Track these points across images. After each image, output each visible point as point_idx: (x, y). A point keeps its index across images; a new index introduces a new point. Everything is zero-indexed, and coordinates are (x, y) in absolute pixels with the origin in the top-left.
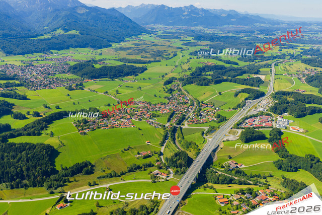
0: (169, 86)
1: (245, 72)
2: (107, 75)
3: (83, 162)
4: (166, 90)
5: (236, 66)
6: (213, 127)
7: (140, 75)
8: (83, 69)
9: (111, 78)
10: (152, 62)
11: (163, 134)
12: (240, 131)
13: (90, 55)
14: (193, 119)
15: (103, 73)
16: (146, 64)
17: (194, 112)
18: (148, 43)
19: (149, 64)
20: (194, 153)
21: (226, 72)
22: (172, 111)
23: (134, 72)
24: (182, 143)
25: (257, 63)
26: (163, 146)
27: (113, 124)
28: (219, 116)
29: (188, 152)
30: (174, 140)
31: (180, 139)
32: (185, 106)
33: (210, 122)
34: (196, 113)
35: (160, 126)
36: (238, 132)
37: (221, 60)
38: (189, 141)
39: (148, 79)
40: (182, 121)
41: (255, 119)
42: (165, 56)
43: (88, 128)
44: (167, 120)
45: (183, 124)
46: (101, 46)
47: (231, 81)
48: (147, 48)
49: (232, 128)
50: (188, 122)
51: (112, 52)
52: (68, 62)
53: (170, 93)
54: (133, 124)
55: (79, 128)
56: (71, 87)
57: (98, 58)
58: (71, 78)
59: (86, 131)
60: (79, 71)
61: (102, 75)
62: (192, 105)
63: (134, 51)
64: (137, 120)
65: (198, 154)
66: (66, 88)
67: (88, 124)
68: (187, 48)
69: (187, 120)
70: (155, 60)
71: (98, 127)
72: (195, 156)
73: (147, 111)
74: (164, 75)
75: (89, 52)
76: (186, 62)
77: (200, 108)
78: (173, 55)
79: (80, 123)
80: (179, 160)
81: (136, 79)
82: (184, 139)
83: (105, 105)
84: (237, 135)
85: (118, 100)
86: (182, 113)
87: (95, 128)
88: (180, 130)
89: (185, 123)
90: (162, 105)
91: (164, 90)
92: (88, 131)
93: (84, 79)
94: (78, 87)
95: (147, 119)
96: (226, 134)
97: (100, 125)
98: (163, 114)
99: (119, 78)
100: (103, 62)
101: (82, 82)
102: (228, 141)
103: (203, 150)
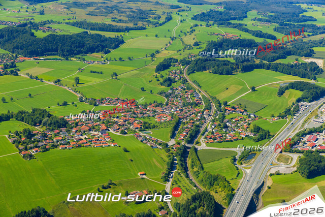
0: (165, 73)
1: (289, 53)
2: (56, 50)
3: (33, 210)
4: (161, 80)
6: (250, 150)
7: (112, 51)
8: (14, 38)
9: (64, 56)
10: (132, 29)
11: (167, 159)
12: (295, 157)
13: (23, 12)
14: (213, 133)
15: (50, 46)
16: (122, 33)
17: (213, 121)
19: (127, 34)
20: (223, 194)
22: (177, 118)
23: (103, 47)
24: (201, 176)
25: (308, 38)
26: (168, 181)
27: (78, 140)
28: (257, 130)
29: (212, 193)
30: (186, 170)
31: (195, 169)
32: (197, 109)
33: (243, 139)
34: (217, 123)
35: (160, 144)
36: (292, 159)
37: (247, 31)
38: (214, 173)
39: (127, 59)
40: (196, 136)
41: (318, 137)
42: (152, 20)
43: (36, 147)
44: (170, 135)
45: (198, 143)
47: (268, 68)
48: (120, 5)
49: (281, 152)
50: (206, 138)
51: (61, 9)
53: (169, 85)
54: (113, 141)
55: (21, 147)
57: (38, 19)
59: (33, 152)
60: (7, 41)
61: (49, 51)
62: (209, 108)
63: (98, 8)
64: (118, 134)
65: (231, 197)
67: (34, 139)
68: (187, 7)
69: (203, 135)
70: (136, 26)
71: (53, 146)
72: (226, 201)
73: (134, 118)
74: (154, 54)
75: (22, 8)
76: (188, 32)
77: (223, 114)
78: (166, 18)
79: (20, 138)
80: (199, 207)
81: (107, 59)
82: (203, 169)
83: (58, 104)
84: (293, 164)
85: (79, 95)
86: (193, 123)
87: (47, 147)
88: (194, 153)
89: (201, 141)
90: (156, 106)
91: (158, 80)
92: (36, 151)
93: (17, 57)
94: (9, 70)
95: (135, 131)
96: (274, 162)
97: (55, 141)
98: (161, 123)
99: (77, 56)
100: (49, 27)
101: (15, 61)
102: (278, 174)
103: (238, 190)
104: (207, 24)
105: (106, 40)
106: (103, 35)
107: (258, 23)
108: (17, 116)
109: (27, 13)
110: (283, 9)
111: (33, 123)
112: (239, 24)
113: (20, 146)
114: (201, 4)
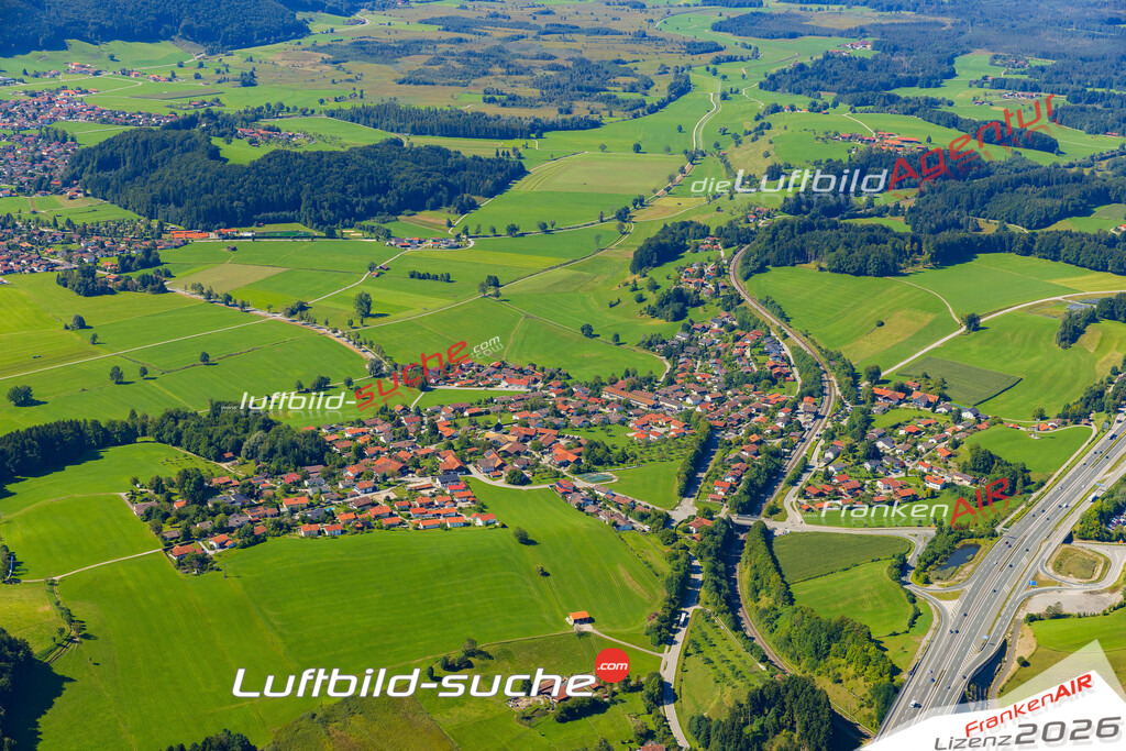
0: (666, 276)
1: (1102, 197)
2: (295, 204)
3: (208, 741)
4: (652, 299)
5: (1044, 159)
6: (959, 533)
7: (485, 203)
8: (154, 166)
9: (319, 222)
10: (553, 127)
11: (666, 568)
12: (1120, 557)
13: (185, 82)
14: (828, 476)
15: (273, 192)
16: (518, 143)
17: (830, 436)
18: (516, 15)
19: (535, 143)
20: (862, 687)
21: (990, 193)
22: (704, 426)
23: (454, 191)
24: (784, 624)
26: (671, 642)
27: (364, 507)
28: (984, 463)
29: (824, 683)
30: (732, 603)
31: (765, 601)
32: (775, 394)
33: (933, 495)
34: (843, 442)
35: (643, 517)
36: (1107, 564)
37: (953, 122)
38: (830, 615)
39: (536, 230)
40: (768, 488)
42: (621, 95)
43: (222, 529)
44: (677, 485)
45: (774, 511)
46: (249, 30)
47: (1027, 251)
48: (512, 48)
49: (1069, 540)
50: (803, 494)
51: (313, 65)
52: (63, 124)
53: (679, 316)
54: (482, 509)
55: (170, 530)
56: (89, 272)
57: (234, 101)
58: (89, 220)
59: (209, 548)
60: (131, 177)
61: (271, 207)
62: (816, 390)
63: (439, 60)
64: (501, 483)
65: (888, 695)
66: (63, 282)
67: (216, 505)
68: (745, 46)
69: (793, 483)
70: (568, 117)
71: (279, 526)
72: (873, 711)
73: (557, 428)
74: (626, 210)
75: (181, 65)
76: (747, 133)
77: (863, 412)
78: (671, 88)
79: (169, 500)
80: (777, 732)
81: (466, 231)
82: (792, 601)
83: (300, 386)
84: (1109, 582)
85: (371, 355)
86: (760, 443)
87: (259, 530)
88: (762, 547)
89: (787, 505)
90: (633, 388)
91: (641, 300)
92: (222, 546)
93: (162, 230)
94: (135, 276)
95: (558, 475)
96: (1042, 576)
97: (284, 509)
98: (648, 444)
99: (365, 223)
100: (269, 129)
101: (155, 246)
102: (1058, 616)
103: (913, 672)
104: (814, 104)
105: (463, 165)
106: (452, 149)
107: (995, 95)
108: (160, 427)
109: (200, 84)
110: (1084, 45)
111: (212, 451)
112: (926, 100)
113: (167, 528)
114: (793, 36)
